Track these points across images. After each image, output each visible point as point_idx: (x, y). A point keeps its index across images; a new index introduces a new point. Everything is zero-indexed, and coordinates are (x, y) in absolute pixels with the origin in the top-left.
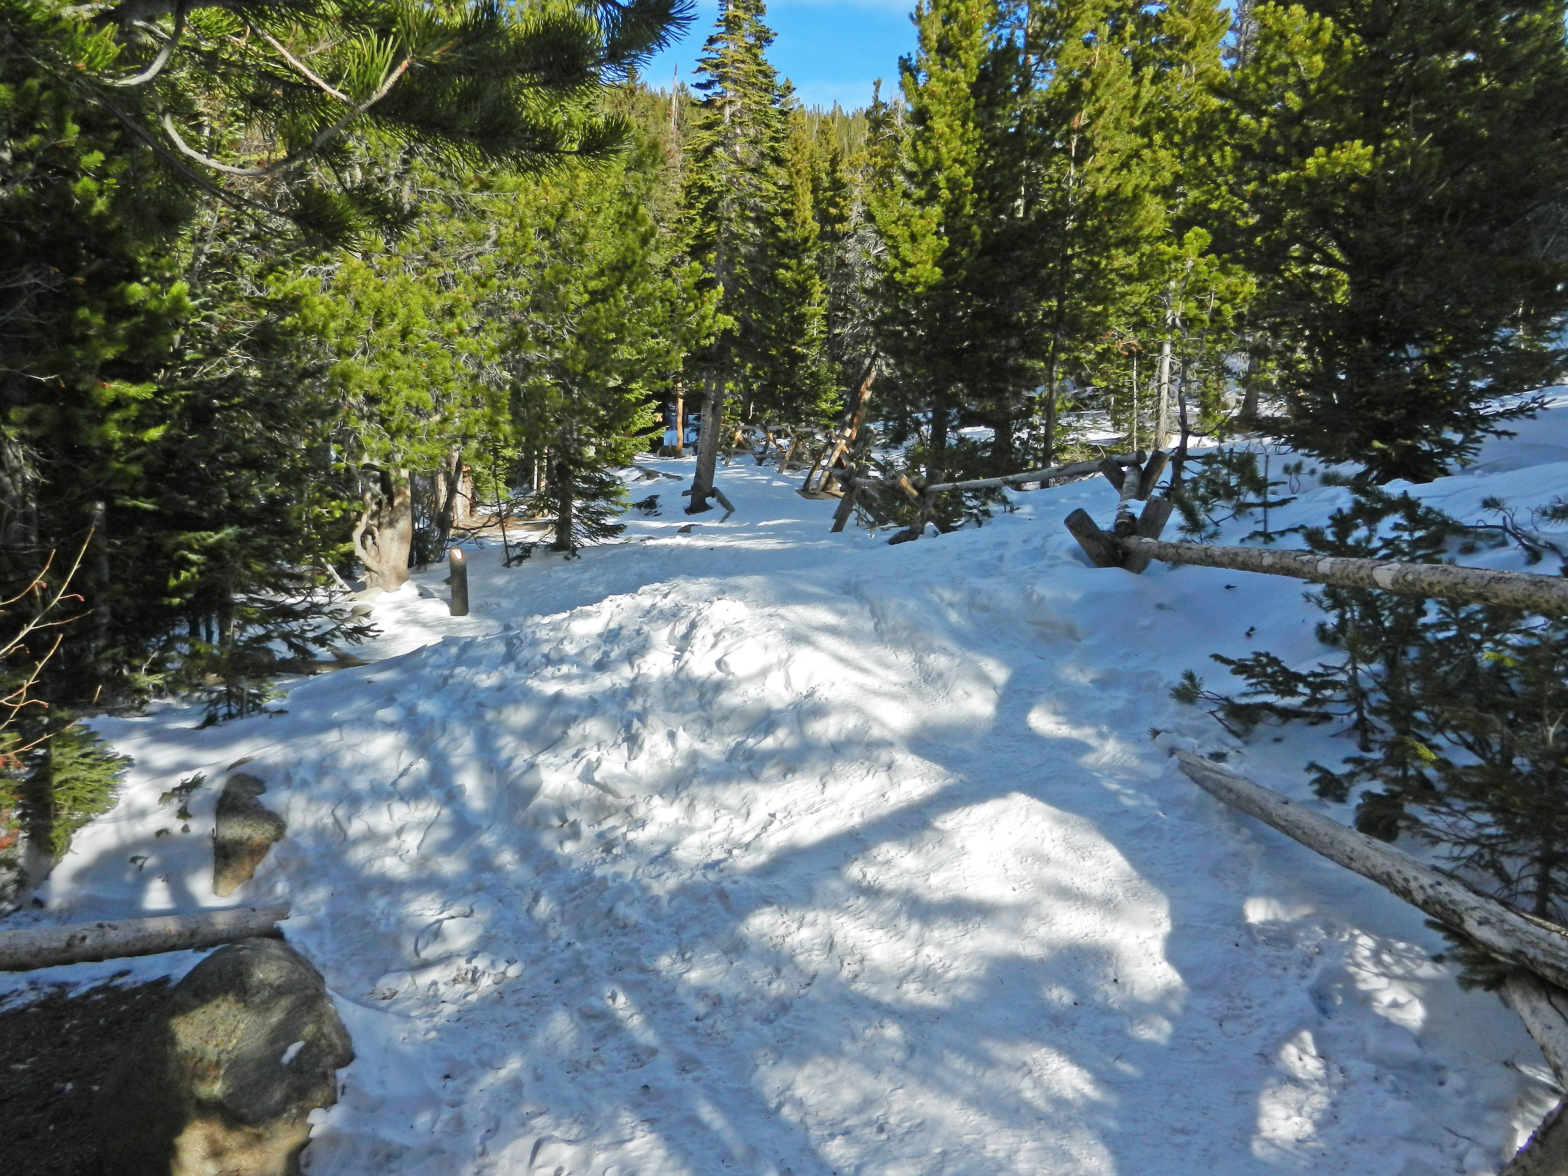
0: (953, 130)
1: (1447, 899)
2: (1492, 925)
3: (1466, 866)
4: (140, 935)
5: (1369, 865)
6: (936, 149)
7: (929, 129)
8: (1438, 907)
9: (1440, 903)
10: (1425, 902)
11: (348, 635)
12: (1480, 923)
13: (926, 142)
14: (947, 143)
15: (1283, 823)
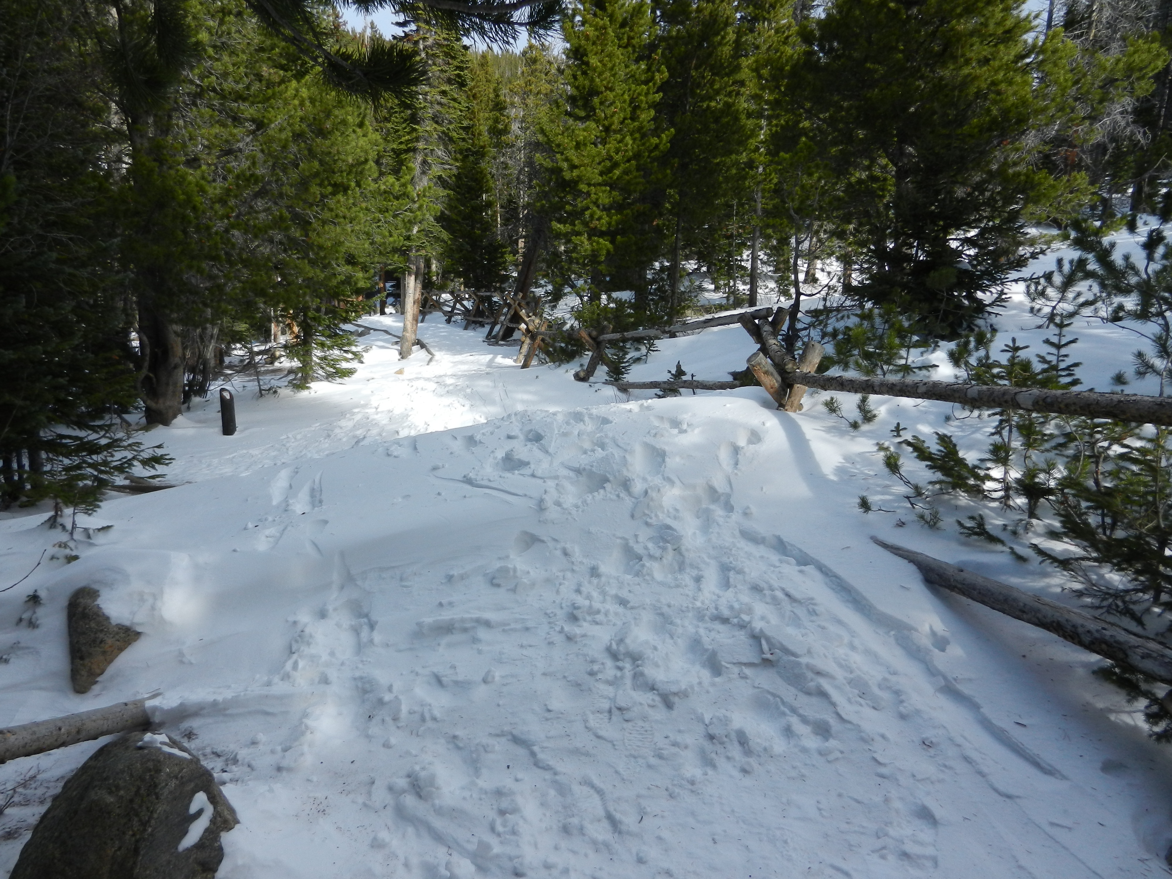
0: (604, 65)
1: (1112, 640)
2: (1155, 659)
3: (1108, 612)
4: (35, 737)
5: (1040, 616)
6: (592, 80)
7: (587, 64)
8: (1104, 646)
9: (1106, 642)
10: (1092, 643)
11: (146, 463)
12: (1143, 658)
13: (584, 73)
14: (600, 74)
15: (959, 586)
